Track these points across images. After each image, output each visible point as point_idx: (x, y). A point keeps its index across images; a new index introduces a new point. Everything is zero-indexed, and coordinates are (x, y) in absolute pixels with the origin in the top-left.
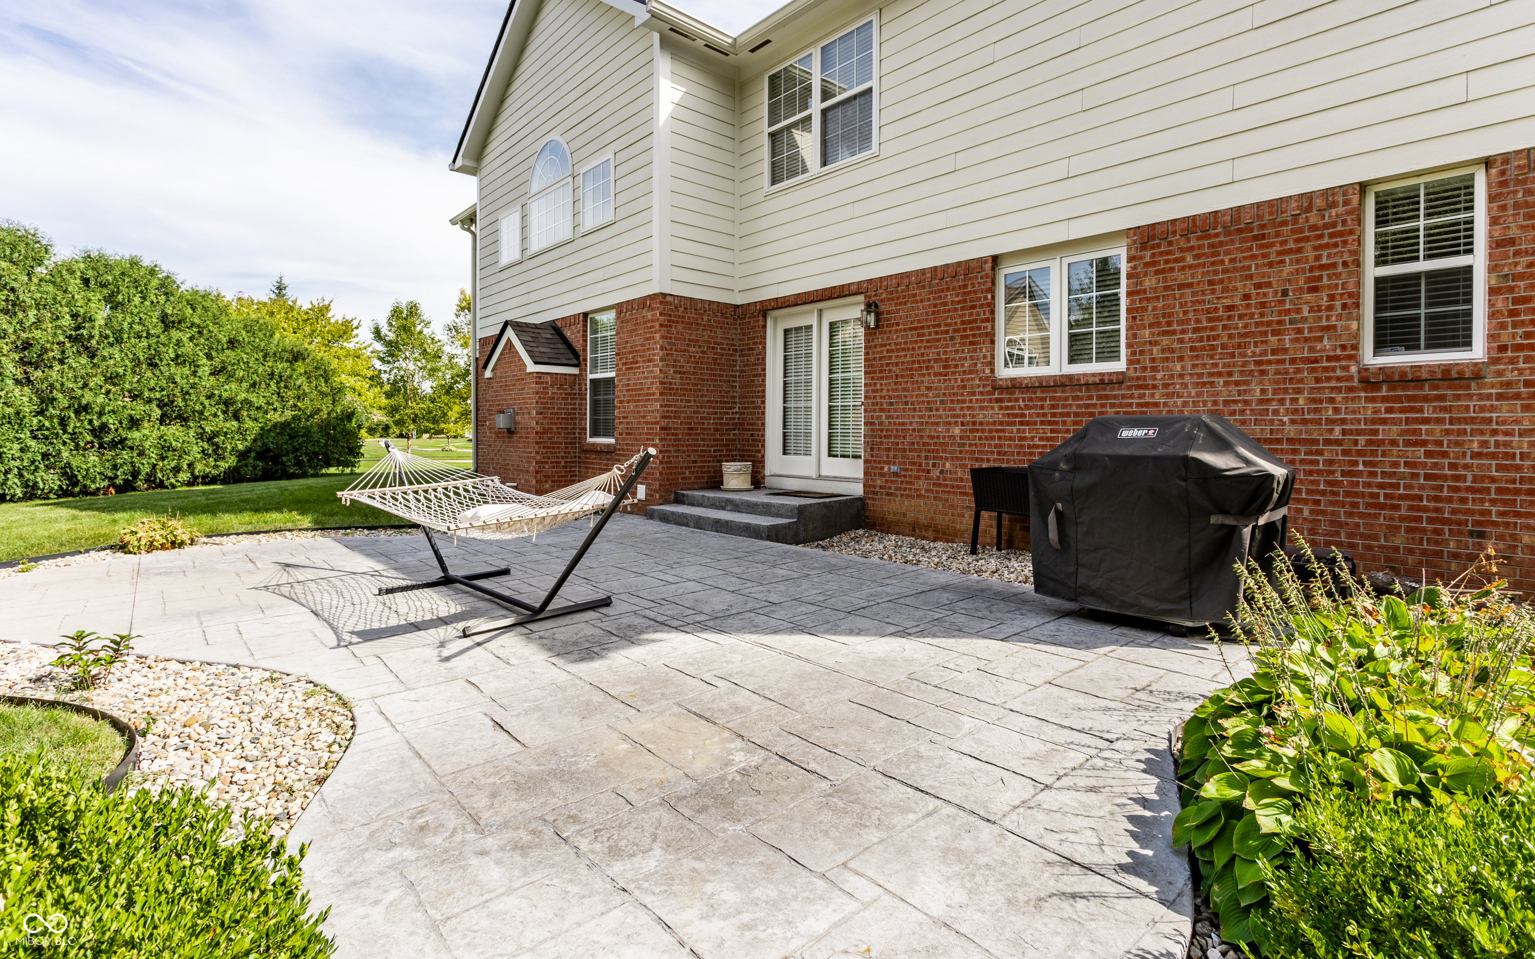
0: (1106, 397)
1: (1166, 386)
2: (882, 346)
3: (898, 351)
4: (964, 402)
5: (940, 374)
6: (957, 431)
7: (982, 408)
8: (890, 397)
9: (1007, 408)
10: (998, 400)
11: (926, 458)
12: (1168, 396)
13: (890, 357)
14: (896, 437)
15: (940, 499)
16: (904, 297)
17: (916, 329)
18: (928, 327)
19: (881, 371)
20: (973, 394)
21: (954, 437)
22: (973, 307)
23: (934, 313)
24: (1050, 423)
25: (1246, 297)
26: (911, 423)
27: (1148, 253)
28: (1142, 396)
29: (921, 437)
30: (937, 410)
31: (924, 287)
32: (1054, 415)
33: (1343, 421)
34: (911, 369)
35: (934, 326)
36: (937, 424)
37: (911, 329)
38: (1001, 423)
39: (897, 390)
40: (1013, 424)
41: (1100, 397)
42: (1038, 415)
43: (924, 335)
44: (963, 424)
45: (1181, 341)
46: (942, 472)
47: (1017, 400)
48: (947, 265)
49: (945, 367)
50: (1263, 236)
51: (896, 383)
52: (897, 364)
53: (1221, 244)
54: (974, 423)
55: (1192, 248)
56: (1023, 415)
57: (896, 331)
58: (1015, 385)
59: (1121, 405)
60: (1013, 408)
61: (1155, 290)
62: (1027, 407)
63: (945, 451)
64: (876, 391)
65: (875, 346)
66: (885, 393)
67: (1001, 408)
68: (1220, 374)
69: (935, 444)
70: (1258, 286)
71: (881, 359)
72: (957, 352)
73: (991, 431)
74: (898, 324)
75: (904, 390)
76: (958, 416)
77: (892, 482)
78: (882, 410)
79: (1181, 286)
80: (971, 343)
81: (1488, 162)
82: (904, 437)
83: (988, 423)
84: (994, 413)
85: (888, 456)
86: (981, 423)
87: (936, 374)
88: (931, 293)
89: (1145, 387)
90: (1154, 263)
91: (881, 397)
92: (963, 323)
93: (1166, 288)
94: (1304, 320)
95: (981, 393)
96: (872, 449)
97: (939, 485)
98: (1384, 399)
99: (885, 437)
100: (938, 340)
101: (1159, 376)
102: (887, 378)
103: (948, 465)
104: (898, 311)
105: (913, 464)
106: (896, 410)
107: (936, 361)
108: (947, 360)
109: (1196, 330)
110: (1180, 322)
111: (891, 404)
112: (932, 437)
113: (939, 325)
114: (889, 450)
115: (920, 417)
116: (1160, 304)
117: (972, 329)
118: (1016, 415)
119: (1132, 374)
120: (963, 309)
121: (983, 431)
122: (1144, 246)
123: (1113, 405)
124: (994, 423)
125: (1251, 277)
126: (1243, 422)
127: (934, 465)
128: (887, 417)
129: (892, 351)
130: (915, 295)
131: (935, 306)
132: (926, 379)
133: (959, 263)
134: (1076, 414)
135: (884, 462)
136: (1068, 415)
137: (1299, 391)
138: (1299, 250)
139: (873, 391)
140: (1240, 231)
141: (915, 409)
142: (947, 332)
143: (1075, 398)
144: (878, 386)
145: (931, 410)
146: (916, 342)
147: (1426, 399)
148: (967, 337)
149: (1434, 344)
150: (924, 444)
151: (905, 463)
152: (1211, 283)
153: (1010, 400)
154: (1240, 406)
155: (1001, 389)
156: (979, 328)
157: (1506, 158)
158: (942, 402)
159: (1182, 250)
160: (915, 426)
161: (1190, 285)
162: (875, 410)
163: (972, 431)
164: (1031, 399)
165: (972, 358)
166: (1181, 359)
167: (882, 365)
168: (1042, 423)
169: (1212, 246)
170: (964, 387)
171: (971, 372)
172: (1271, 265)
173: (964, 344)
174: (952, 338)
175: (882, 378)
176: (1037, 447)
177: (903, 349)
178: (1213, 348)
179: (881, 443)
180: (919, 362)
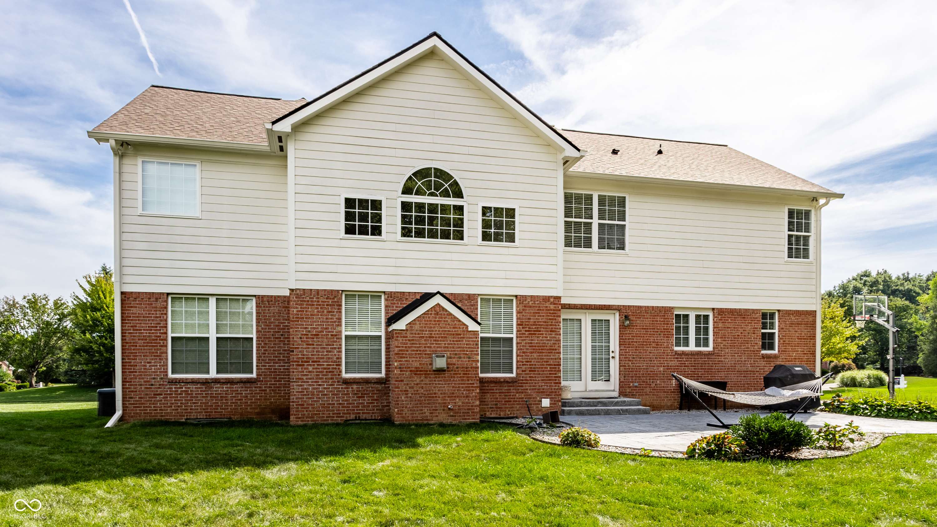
0: (709, 358)
1: (724, 356)
2: (629, 334)
3: (637, 337)
4: (664, 358)
5: (655, 347)
6: (662, 369)
7: (671, 361)
8: (633, 355)
9: (680, 361)
10: (677, 358)
11: (650, 379)
12: (725, 359)
13: (633, 339)
14: (636, 371)
15: (655, 395)
16: (640, 315)
17: (645, 329)
18: (650, 329)
19: (629, 344)
20: (668, 355)
21: (660, 371)
22: (668, 324)
23: (652, 324)
24: (694, 366)
25: (741, 333)
26: (643, 366)
27: (720, 317)
28: (718, 358)
29: (647, 371)
30: (654, 361)
31: (648, 313)
32: (695, 364)
33: (759, 366)
34: (643, 345)
35: (653, 329)
36: (654, 366)
37: (643, 329)
38: (678, 366)
39: (636, 353)
40: (682, 366)
41: (708, 358)
42: (690, 364)
43: (648, 332)
44: (664, 366)
45: (728, 343)
46: (656, 385)
47: (683, 358)
48: (658, 307)
49: (657, 345)
50: (744, 318)
51: (636, 350)
52: (636, 342)
53: (736, 318)
54: (668, 366)
55: (730, 317)
56: (685, 364)
57: (636, 329)
58: (683, 353)
59: (713, 361)
60: (681, 361)
61: (722, 327)
62: (686, 361)
63: (657, 377)
64: (627, 352)
65: (626, 334)
66: (631, 353)
67: (678, 361)
68: (736, 353)
69: (653, 374)
70: (744, 331)
71: (629, 339)
72: (661, 340)
73: (674, 369)
74: (637, 326)
75: (640, 352)
76: (662, 363)
77: (634, 390)
78: (629, 361)
79: (728, 328)
80: (667, 337)
81: (779, 311)
82: (640, 372)
83: (673, 366)
84: (675, 363)
85: (632, 379)
86: (671, 366)
87: (653, 347)
88: (651, 316)
89: (719, 356)
90: (721, 320)
91: (629, 355)
92: (664, 329)
93: (724, 328)
94: (752, 341)
95: (671, 355)
96: (625, 377)
97: (655, 390)
98: (766, 361)
99: (631, 371)
100: (654, 334)
101: (723, 352)
102: (632, 347)
103: (658, 382)
104: (637, 321)
105: (644, 382)
106: (636, 361)
107: (653, 342)
108: (658, 342)
109: (731, 340)
110: (728, 338)
111: (634, 358)
112: (652, 371)
113: (654, 329)
114: (633, 377)
115: (647, 364)
116: (723, 332)
117: (667, 332)
118: (683, 364)
119: (716, 352)
120: (664, 324)
121: (671, 369)
122: (719, 315)
123: (711, 361)
124: (675, 366)
125: (742, 328)
126: (741, 366)
127: (653, 382)
128: (632, 363)
129: (634, 336)
130: (644, 316)
131: (653, 321)
132: (649, 349)
133: (663, 307)
134: (701, 364)
135: (631, 382)
136: (699, 364)
137: (751, 359)
138: (751, 323)
139: (625, 352)
140: (740, 315)
141: (644, 361)
142: (658, 332)
143: (701, 358)
144: (628, 351)
145: (651, 361)
146: (645, 334)
147: (772, 361)
148: (665, 334)
149: (769, 349)
150: (648, 374)
151: (640, 382)
152: (734, 328)
153: (681, 358)
154: (740, 362)
155: (679, 354)
156: (670, 332)
157: (783, 311)
158: (656, 358)
159: (728, 317)
160: (644, 367)
161: (730, 328)
162: (626, 361)
163: (667, 369)
164: (687, 358)
165: (667, 342)
166: (728, 348)
167: (629, 342)
168: (691, 366)
169: (734, 318)
170: (664, 353)
171: (667, 348)
172: (746, 325)
173: (664, 337)
174: (660, 334)
175: (629, 347)
176: (690, 374)
177: (639, 336)
178: (735, 346)
179: (629, 374)
180: (646, 342)
